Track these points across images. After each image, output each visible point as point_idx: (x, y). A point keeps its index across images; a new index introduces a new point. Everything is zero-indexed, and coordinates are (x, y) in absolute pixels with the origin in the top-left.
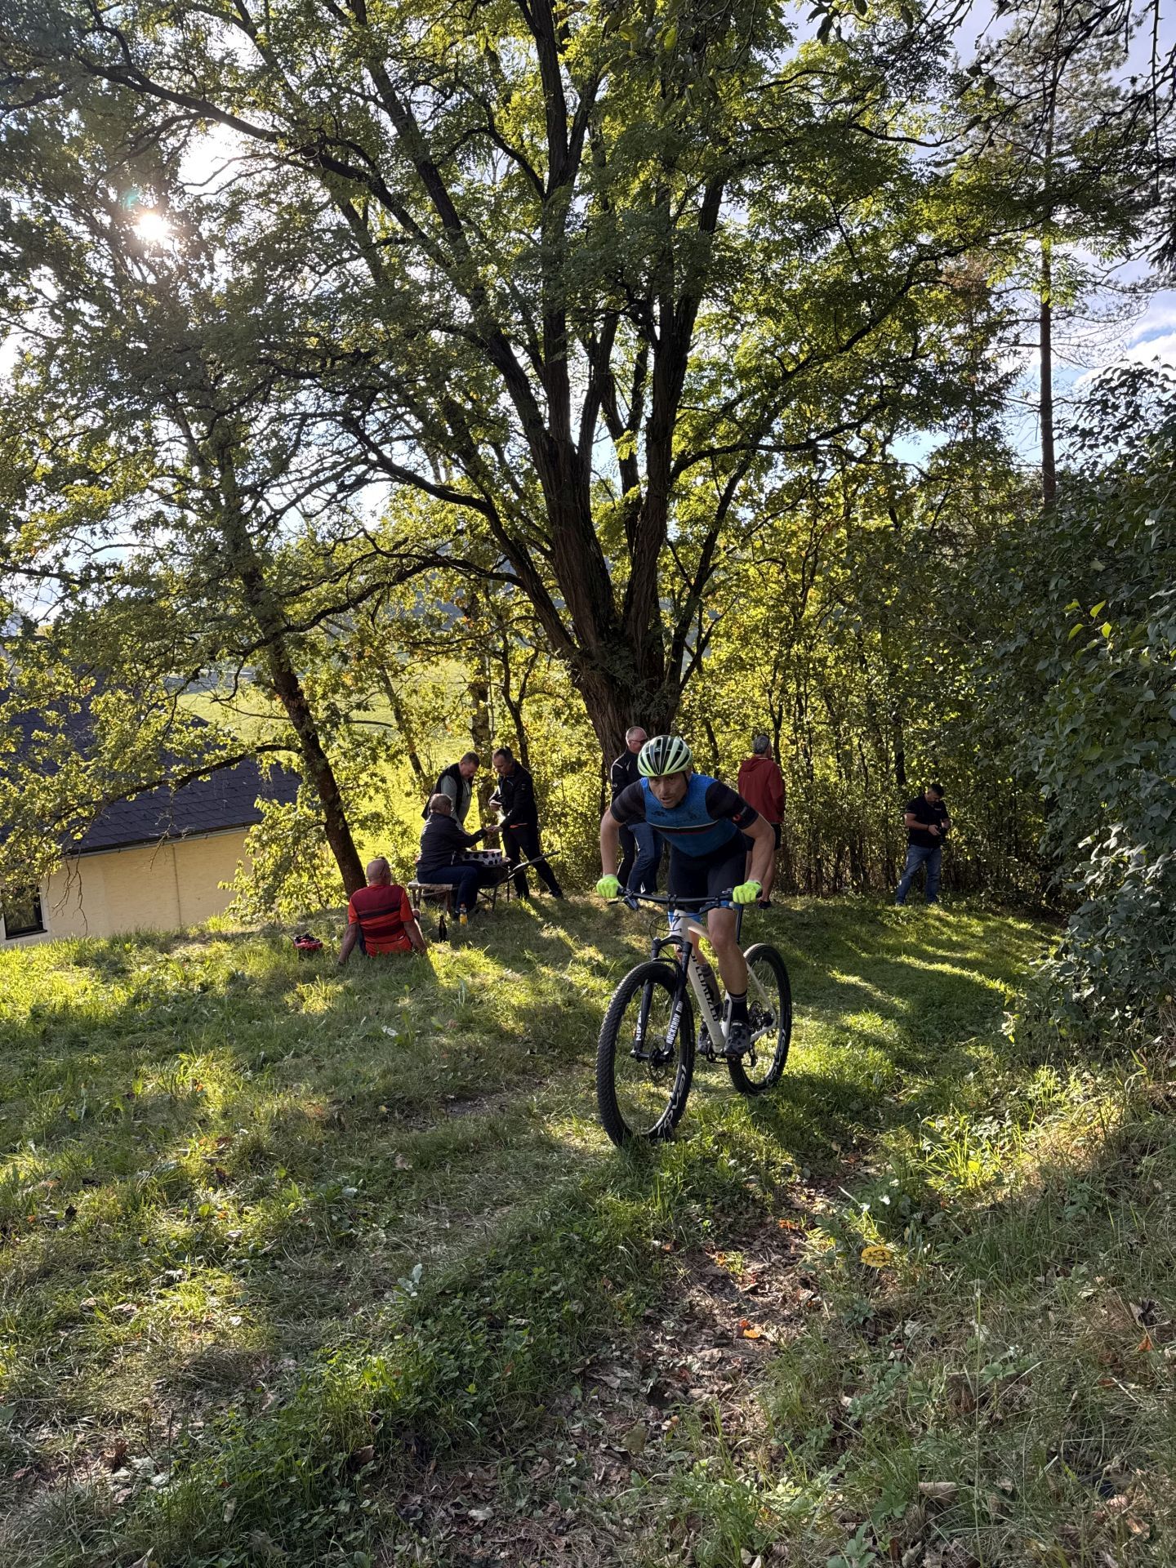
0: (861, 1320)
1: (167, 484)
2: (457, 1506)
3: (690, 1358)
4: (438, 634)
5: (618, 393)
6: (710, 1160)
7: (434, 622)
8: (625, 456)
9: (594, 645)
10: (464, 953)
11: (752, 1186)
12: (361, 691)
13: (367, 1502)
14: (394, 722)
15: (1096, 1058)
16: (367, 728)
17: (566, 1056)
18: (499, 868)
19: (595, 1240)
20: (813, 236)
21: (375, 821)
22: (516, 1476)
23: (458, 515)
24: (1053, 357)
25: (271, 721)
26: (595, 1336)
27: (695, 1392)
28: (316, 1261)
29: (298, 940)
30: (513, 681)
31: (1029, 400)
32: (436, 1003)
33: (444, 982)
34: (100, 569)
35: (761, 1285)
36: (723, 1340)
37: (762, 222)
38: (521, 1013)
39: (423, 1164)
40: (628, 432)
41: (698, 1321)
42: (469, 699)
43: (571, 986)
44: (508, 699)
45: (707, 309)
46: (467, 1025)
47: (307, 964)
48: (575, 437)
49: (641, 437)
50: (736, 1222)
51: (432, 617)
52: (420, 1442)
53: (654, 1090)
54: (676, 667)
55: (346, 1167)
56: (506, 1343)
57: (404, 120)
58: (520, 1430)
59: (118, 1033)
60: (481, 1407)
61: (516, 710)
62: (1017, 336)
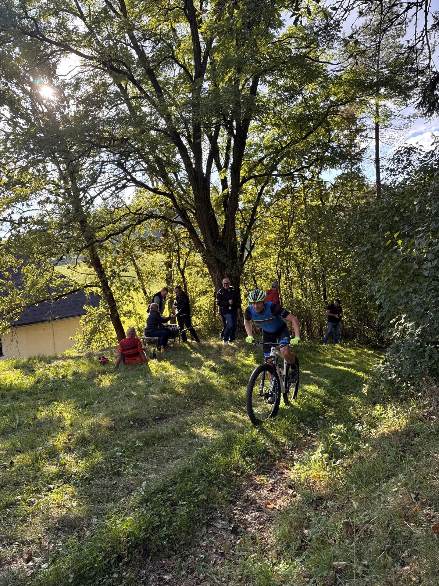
0: (311, 501)
1: (51, 187)
2: (159, 574)
3: (247, 516)
4: (153, 243)
5: (220, 155)
6: (255, 441)
7: (151, 239)
8: (223, 178)
9: (212, 248)
10: (163, 363)
11: (270, 450)
12: (124, 265)
13: (125, 573)
14: (136, 276)
15: (397, 401)
16: (126, 279)
17: (201, 402)
18: (176, 331)
19: (211, 471)
20: (292, 97)
21: (129, 314)
22: (181, 562)
23: (160, 199)
24: (380, 143)
25: (90, 276)
26: (212, 508)
27: (249, 529)
28: (106, 481)
29: (100, 359)
30: (181, 261)
31: (371, 158)
32: (151, 381)
33: (155, 374)
34: (26, 219)
35: (274, 488)
36: (259, 509)
37: (273, 92)
38: (184, 386)
39: (146, 444)
40: (224, 169)
41: (250, 502)
42: (165, 268)
43: (203, 375)
44: (179, 268)
45: (253, 124)
46: (163, 391)
47: (103, 368)
48: (204, 171)
49: (229, 171)
50: (264, 464)
51: (151, 237)
52: (145, 550)
53: (234, 414)
54: (242, 256)
55: (118, 445)
56: (178, 511)
57: (141, 53)
58: (183, 545)
59: (30, 394)
60: (167, 536)
61: (182, 272)
62: (367, 135)
